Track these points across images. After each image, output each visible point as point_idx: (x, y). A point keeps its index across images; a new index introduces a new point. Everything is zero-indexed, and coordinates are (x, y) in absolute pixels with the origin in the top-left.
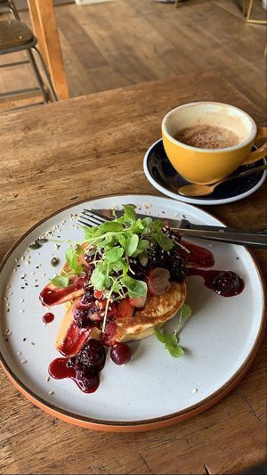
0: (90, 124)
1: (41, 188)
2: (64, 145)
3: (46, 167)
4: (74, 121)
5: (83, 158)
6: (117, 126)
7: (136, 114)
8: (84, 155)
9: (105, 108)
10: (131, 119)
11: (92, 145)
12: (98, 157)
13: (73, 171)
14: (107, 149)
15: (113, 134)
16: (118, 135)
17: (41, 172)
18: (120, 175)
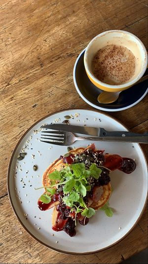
0: (30, 31)
1: (12, 99)
2: (17, 56)
3: (10, 79)
4: (18, 29)
5: (32, 67)
6: (48, 31)
7: (60, 16)
8: (32, 64)
9: (37, 11)
10: (57, 22)
11: (35, 54)
12: (42, 65)
13: (28, 81)
14: (47, 56)
15: (48, 40)
16: (51, 41)
17: (9, 84)
18: (59, 81)
